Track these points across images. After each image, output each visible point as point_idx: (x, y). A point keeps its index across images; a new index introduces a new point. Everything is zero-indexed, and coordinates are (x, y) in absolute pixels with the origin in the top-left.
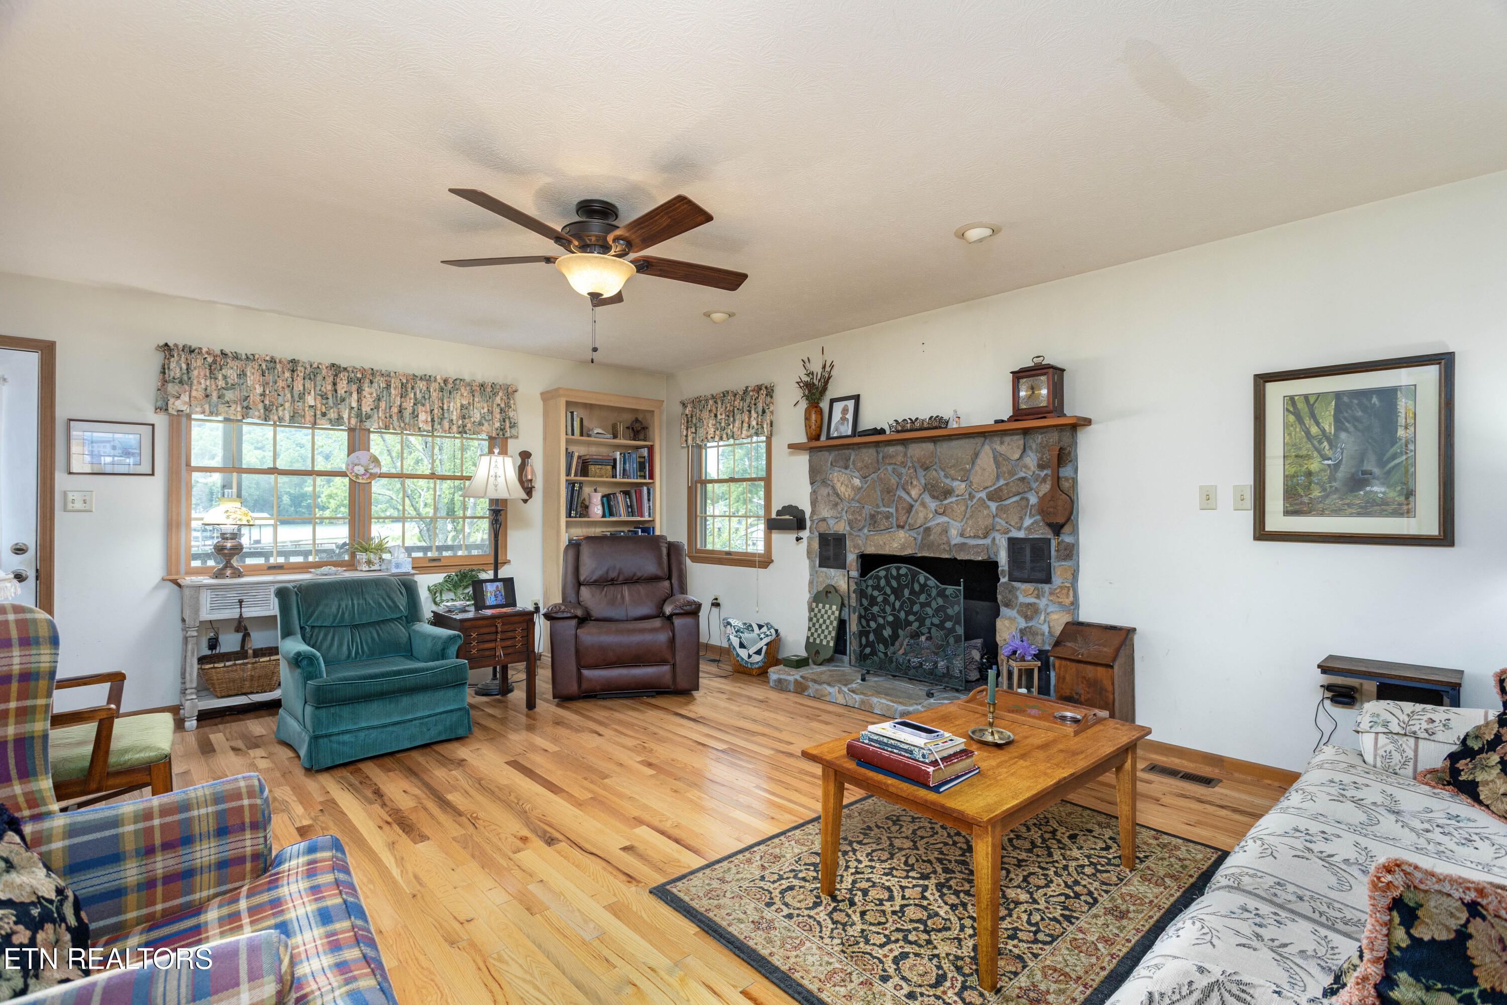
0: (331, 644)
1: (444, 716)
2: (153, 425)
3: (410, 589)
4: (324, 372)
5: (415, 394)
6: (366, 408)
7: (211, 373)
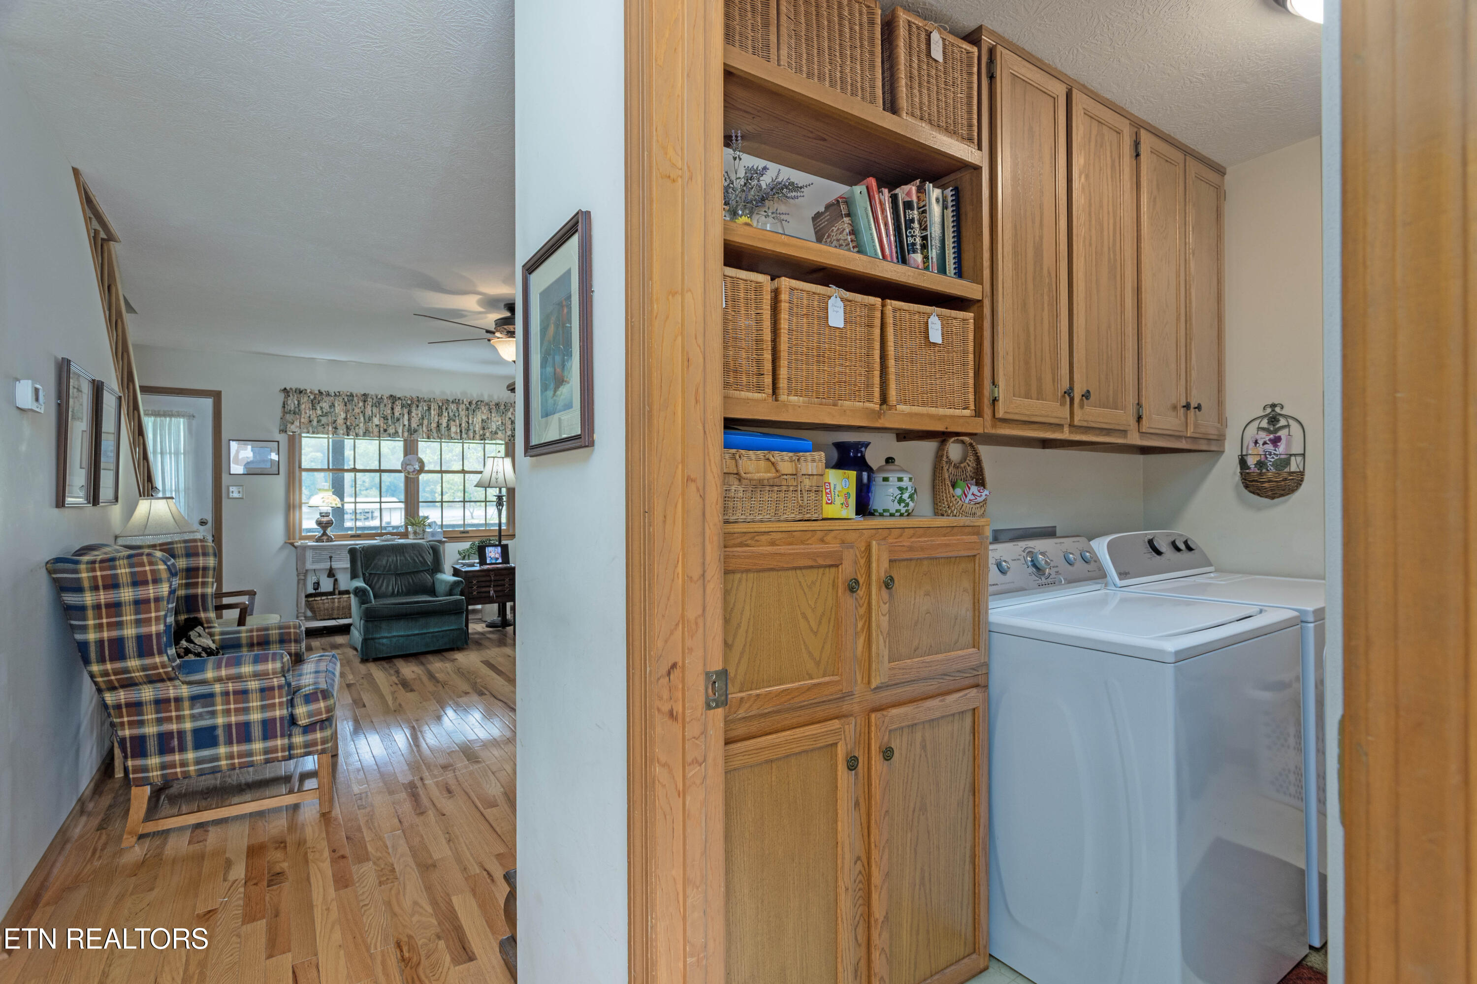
0: (382, 585)
1: (448, 632)
2: (278, 442)
3: (436, 551)
4: (385, 401)
5: (448, 413)
6: (414, 425)
7: (313, 406)
